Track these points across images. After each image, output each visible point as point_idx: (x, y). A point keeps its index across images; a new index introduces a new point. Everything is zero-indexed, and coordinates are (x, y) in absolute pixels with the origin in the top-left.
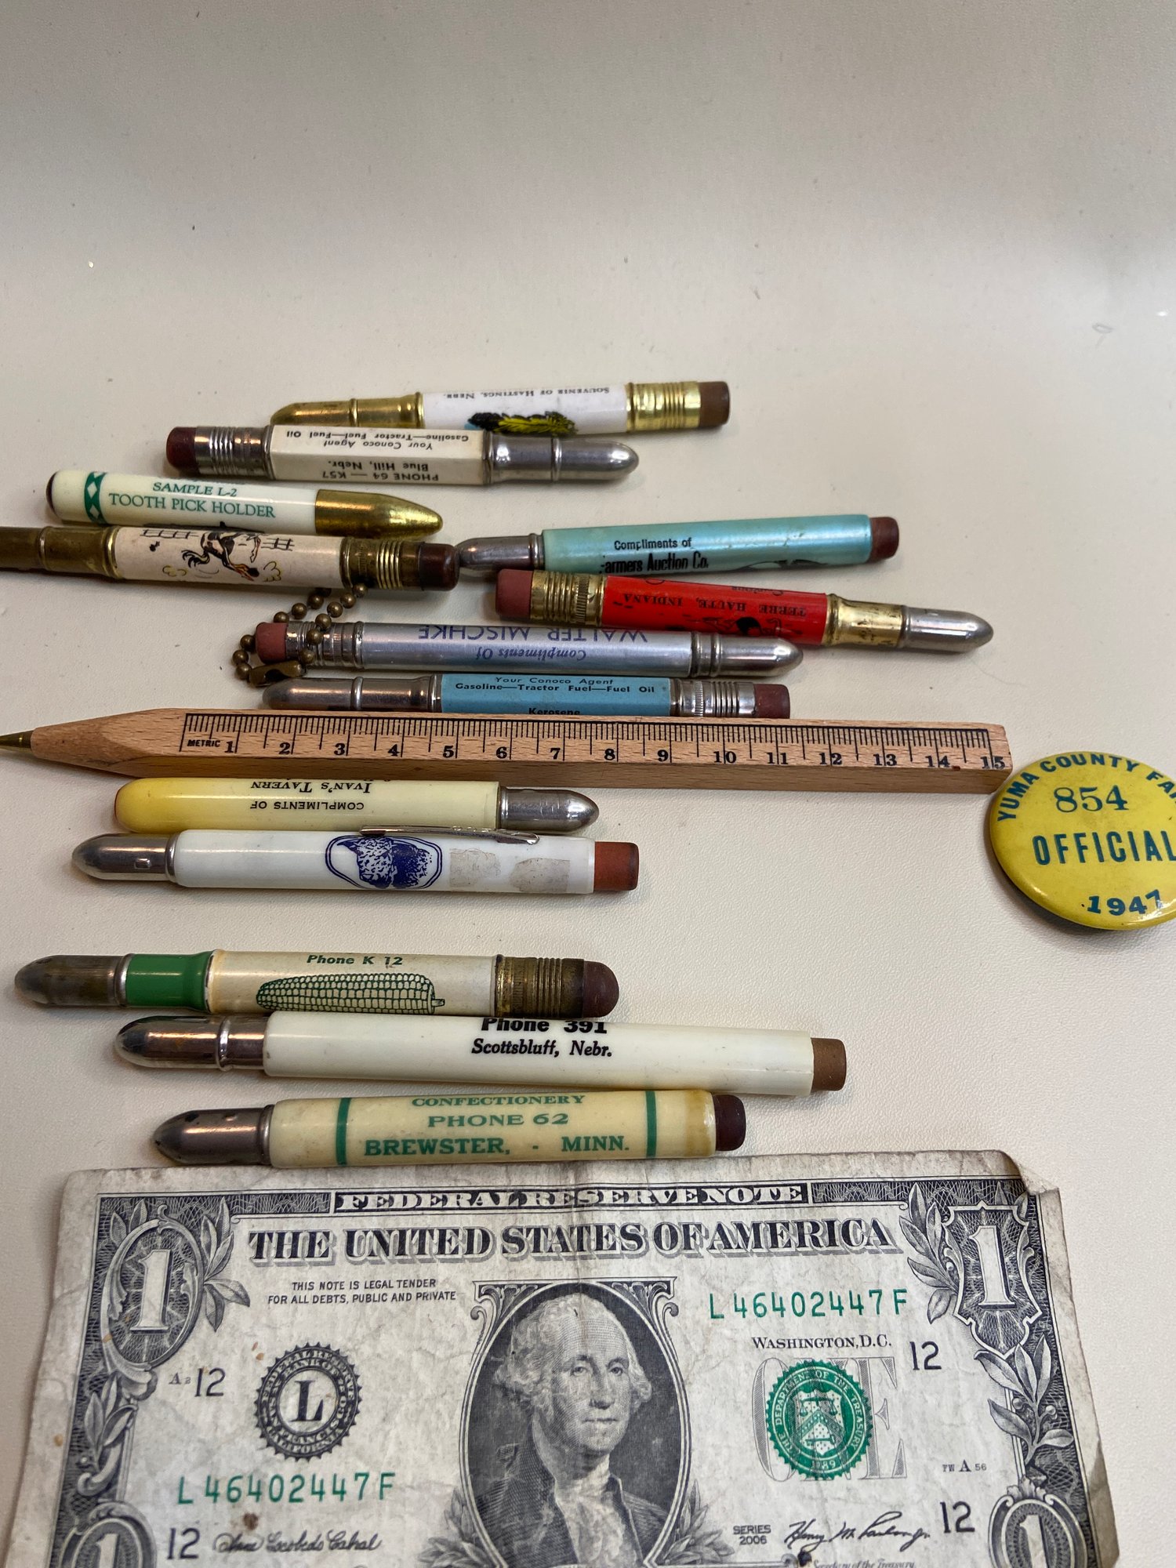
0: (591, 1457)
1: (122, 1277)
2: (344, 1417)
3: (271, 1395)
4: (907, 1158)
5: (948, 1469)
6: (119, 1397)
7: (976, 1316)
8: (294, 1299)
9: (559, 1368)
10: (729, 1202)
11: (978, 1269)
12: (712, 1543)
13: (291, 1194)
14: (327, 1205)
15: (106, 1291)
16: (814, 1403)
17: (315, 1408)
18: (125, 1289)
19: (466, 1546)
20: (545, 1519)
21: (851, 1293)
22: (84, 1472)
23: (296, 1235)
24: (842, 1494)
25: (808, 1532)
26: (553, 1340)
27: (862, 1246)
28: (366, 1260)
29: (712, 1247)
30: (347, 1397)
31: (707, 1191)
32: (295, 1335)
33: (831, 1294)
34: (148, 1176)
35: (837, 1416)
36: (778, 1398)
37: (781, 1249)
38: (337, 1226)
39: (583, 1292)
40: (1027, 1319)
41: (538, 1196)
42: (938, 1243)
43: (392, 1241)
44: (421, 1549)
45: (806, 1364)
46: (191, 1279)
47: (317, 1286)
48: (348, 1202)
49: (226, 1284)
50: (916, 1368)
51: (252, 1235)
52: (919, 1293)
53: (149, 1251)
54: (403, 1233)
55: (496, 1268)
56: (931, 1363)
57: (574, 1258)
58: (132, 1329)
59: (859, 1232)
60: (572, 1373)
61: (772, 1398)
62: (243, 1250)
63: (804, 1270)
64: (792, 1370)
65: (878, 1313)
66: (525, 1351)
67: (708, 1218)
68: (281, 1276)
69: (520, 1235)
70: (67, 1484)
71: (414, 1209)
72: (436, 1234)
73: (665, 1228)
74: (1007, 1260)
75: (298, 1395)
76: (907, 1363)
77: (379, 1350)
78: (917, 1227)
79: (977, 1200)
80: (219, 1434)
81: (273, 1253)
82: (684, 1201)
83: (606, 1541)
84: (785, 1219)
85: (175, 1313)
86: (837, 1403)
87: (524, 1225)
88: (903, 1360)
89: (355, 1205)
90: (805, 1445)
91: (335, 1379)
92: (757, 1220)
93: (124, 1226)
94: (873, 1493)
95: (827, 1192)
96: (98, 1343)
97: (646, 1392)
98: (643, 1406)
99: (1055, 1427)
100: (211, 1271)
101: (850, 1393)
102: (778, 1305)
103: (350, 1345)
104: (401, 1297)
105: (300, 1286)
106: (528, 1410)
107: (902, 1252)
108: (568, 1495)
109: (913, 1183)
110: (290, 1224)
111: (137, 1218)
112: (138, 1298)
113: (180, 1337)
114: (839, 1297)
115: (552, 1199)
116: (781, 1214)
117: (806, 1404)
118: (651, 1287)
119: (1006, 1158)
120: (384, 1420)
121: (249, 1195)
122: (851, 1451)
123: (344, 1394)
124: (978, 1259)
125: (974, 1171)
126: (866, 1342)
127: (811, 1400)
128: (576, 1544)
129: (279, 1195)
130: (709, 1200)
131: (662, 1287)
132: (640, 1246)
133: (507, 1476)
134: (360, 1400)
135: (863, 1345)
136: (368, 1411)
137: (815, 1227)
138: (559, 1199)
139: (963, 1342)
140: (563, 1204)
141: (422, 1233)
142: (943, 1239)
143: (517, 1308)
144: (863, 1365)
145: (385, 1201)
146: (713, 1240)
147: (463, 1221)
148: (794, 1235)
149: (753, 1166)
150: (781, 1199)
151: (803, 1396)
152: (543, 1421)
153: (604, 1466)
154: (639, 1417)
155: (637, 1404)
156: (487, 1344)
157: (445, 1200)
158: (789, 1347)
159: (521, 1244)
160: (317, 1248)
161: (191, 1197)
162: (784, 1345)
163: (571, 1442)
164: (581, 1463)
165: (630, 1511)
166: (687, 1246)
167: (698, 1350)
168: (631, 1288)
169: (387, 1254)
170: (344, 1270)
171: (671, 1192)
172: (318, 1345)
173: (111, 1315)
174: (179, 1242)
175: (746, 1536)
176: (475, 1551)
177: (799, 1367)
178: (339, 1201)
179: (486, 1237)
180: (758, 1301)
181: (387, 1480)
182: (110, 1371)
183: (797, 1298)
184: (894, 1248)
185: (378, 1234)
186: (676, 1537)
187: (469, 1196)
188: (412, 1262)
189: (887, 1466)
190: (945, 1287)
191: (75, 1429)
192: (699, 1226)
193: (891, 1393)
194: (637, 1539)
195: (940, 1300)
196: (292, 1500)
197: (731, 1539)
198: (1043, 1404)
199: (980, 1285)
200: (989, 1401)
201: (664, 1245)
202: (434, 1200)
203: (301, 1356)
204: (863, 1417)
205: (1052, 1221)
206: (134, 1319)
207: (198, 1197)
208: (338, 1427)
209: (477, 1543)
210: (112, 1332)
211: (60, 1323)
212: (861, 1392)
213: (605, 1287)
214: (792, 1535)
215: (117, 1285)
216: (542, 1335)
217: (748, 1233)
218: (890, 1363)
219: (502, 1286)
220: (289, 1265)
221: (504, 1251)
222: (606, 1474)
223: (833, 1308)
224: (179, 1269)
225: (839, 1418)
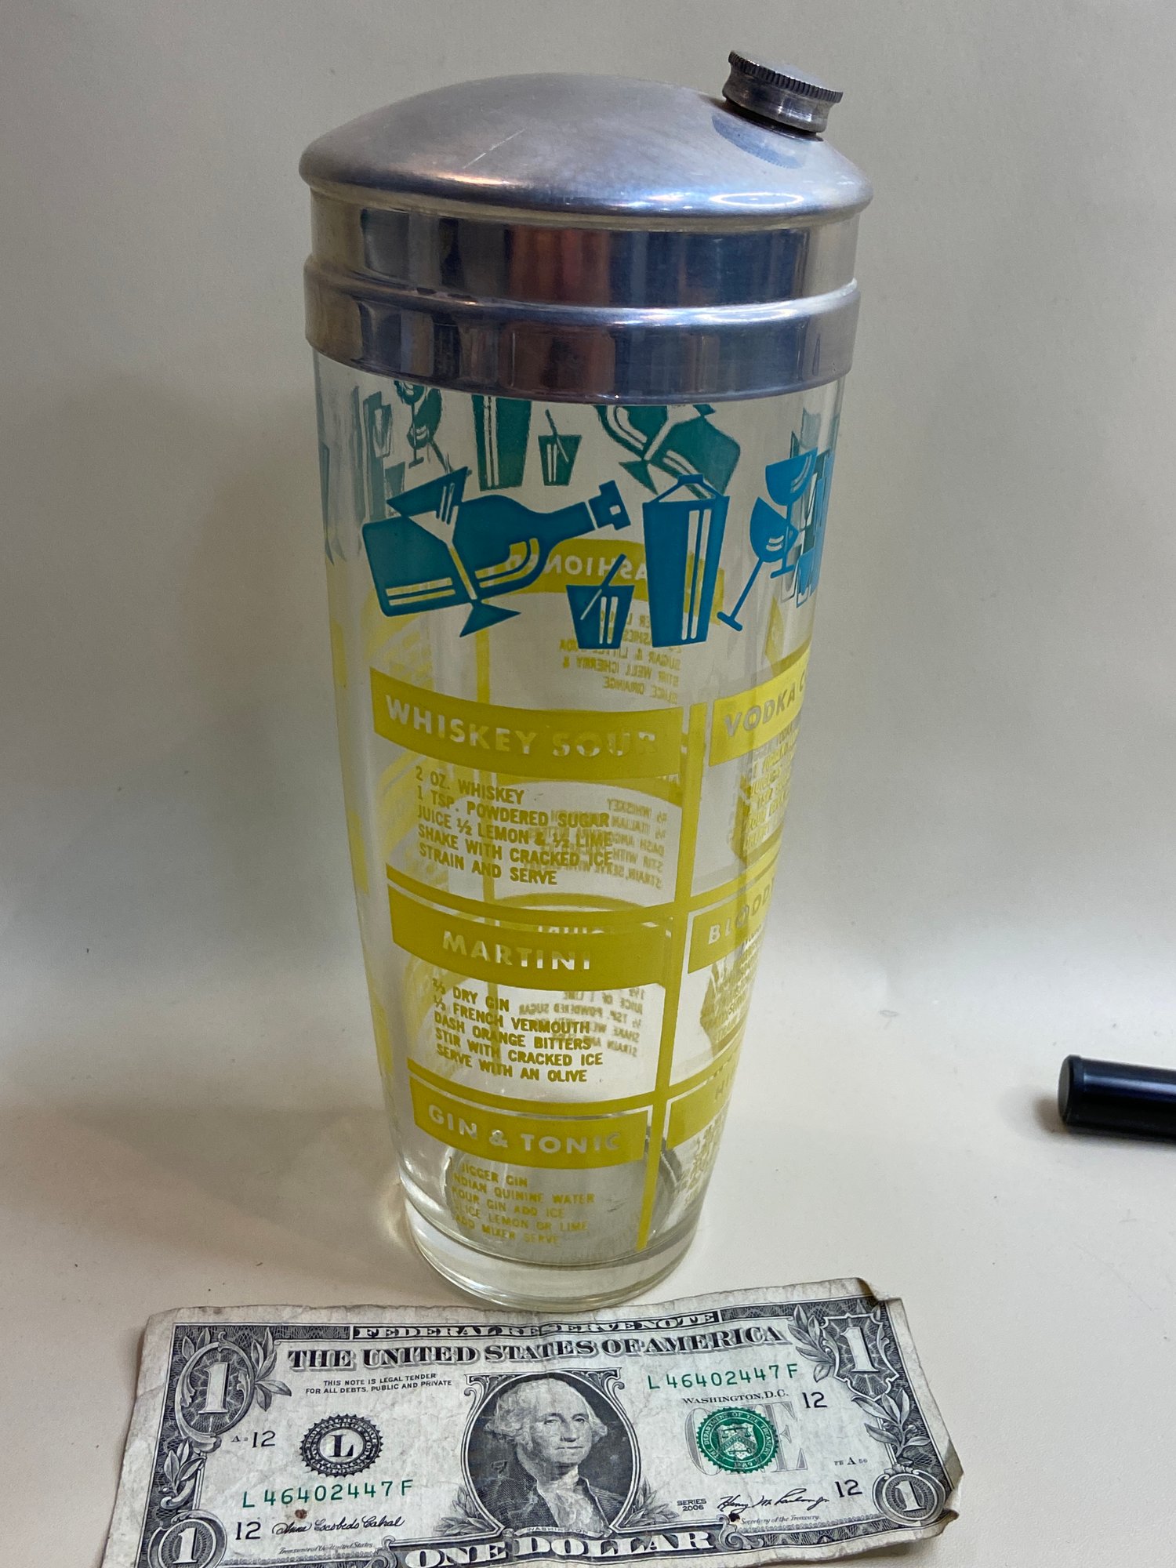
0: (563, 1469)
1: (190, 1380)
2: (370, 1453)
3: (312, 1443)
4: (790, 1289)
5: (839, 1463)
6: (190, 1454)
7: (850, 1377)
8: (326, 1391)
9: (536, 1420)
10: (658, 1327)
11: (849, 1351)
12: (662, 1512)
13: (319, 1327)
14: (348, 1334)
15: (178, 1390)
16: (733, 1431)
17: (348, 1450)
18: (193, 1388)
19: (471, 1520)
20: (531, 1500)
21: (755, 1369)
22: (165, 1496)
23: (324, 1354)
24: (761, 1480)
25: (735, 1502)
26: (530, 1404)
27: (761, 1342)
28: (380, 1367)
29: (648, 1351)
30: (371, 1443)
31: (642, 1323)
32: (329, 1410)
33: (740, 1371)
34: (212, 1312)
35: (751, 1437)
36: (705, 1430)
37: (700, 1348)
38: (357, 1348)
39: (550, 1377)
40: (888, 1379)
41: (511, 1329)
42: (818, 1338)
43: (399, 1356)
44: (435, 1524)
45: (724, 1410)
46: (244, 1382)
47: (343, 1383)
48: (363, 1333)
49: (273, 1383)
50: (808, 1406)
51: (290, 1354)
52: (806, 1367)
53: (211, 1363)
54: (407, 1351)
55: (482, 1367)
56: (818, 1404)
57: (542, 1361)
58: (200, 1412)
59: (758, 1335)
60: (545, 1423)
61: (701, 1431)
62: (283, 1362)
63: (719, 1359)
64: (714, 1414)
65: (777, 1377)
66: (508, 1412)
67: (644, 1337)
68: (317, 1378)
69: (498, 1350)
70: (152, 1503)
71: (415, 1336)
72: (433, 1350)
73: (609, 1342)
74: (869, 1346)
75: (333, 1443)
76: (801, 1405)
77: (395, 1416)
78: (801, 1330)
79: (844, 1313)
80: (273, 1466)
81: (308, 1363)
82: (624, 1328)
83: (579, 1514)
84: (703, 1333)
85: (232, 1401)
86: (750, 1430)
87: (500, 1344)
88: (798, 1403)
89: (369, 1335)
90: (728, 1454)
91: (362, 1434)
92: (681, 1336)
93: (193, 1347)
94: (784, 1478)
95: (733, 1314)
96: (173, 1421)
97: (604, 1431)
98: (601, 1439)
99: (916, 1436)
100: (261, 1375)
101: (760, 1423)
102: (701, 1380)
103: (371, 1414)
104: (409, 1386)
105: (330, 1383)
106: (513, 1445)
107: (791, 1344)
108: (548, 1489)
109: (796, 1304)
110: (320, 1346)
111: (203, 1340)
112: (204, 1393)
113: (238, 1417)
114: (747, 1373)
115: (521, 1332)
116: (698, 1332)
117: (727, 1432)
118: (602, 1374)
119: (861, 1282)
120: (402, 1453)
121: (287, 1327)
122: (764, 1457)
123: (370, 1441)
124: (848, 1346)
125: (838, 1294)
126: (769, 1395)
127: (730, 1429)
128: (556, 1518)
129: (310, 1327)
130: (643, 1327)
131: (612, 1374)
132: (592, 1351)
133: (500, 1477)
134: (382, 1444)
135: (767, 1397)
136: (388, 1449)
137: (726, 1335)
138: (527, 1332)
139: (843, 1392)
140: (530, 1334)
141: (423, 1350)
142: (821, 1335)
143: (500, 1387)
144: (768, 1408)
145: (392, 1332)
146: (648, 1347)
147: (454, 1344)
148: (710, 1341)
149: (676, 1305)
150: (699, 1322)
151: (725, 1428)
152: (525, 1449)
153: (575, 1471)
154: (599, 1445)
155: (597, 1439)
156: (479, 1409)
157: (438, 1331)
158: (711, 1401)
159: (500, 1355)
160: (341, 1361)
161: (244, 1326)
162: (707, 1401)
163: (548, 1460)
164: (556, 1471)
165: (596, 1498)
166: (628, 1350)
167: (641, 1406)
168: (587, 1375)
169: (396, 1362)
170: (362, 1373)
171: (614, 1325)
172: (347, 1415)
173: (183, 1404)
174: (235, 1357)
175: (687, 1506)
176: (478, 1522)
177: (719, 1411)
178: (356, 1332)
179: (472, 1353)
180: (685, 1379)
181: (406, 1484)
182: (184, 1437)
183: (715, 1376)
184: (784, 1341)
185: (388, 1352)
186: (635, 1507)
187: (457, 1329)
188: (416, 1365)
189: (792, 1463)
190: (826, 1361)
191: (156, 1473)
192: (637, 1341)
193: (791, 1422)
194: (602, 1513)
195: (822, 1369)
196: (333, 1498)
197: (678, 1510)
198: (906, 1424)
199: (851, 1360)
200: (865, 1424)
201: (610, 1350)
202: (430, 1332)
203: (334, 1421)
204: (770, 1436)
205: (899, 1321)
206: (202, 1405)
207: (249, 1326)
208: (366, 1459)
209: (480, 1517)
210: (184, 1415)
211: (143, 1409)
212: (768, 1423)
213: (566, 1373)
214: (723, 1504)
215: (187, 1386)
216: (521, 1401)
217: (675, 1343)
218: (788, 1406)
219: (487, 1376)
220: (320, 1370)
221: (487, 1358)
222: (576, 1476)
223: (742, 1379)
224: (236, 1374)
225: (753, 1439)
